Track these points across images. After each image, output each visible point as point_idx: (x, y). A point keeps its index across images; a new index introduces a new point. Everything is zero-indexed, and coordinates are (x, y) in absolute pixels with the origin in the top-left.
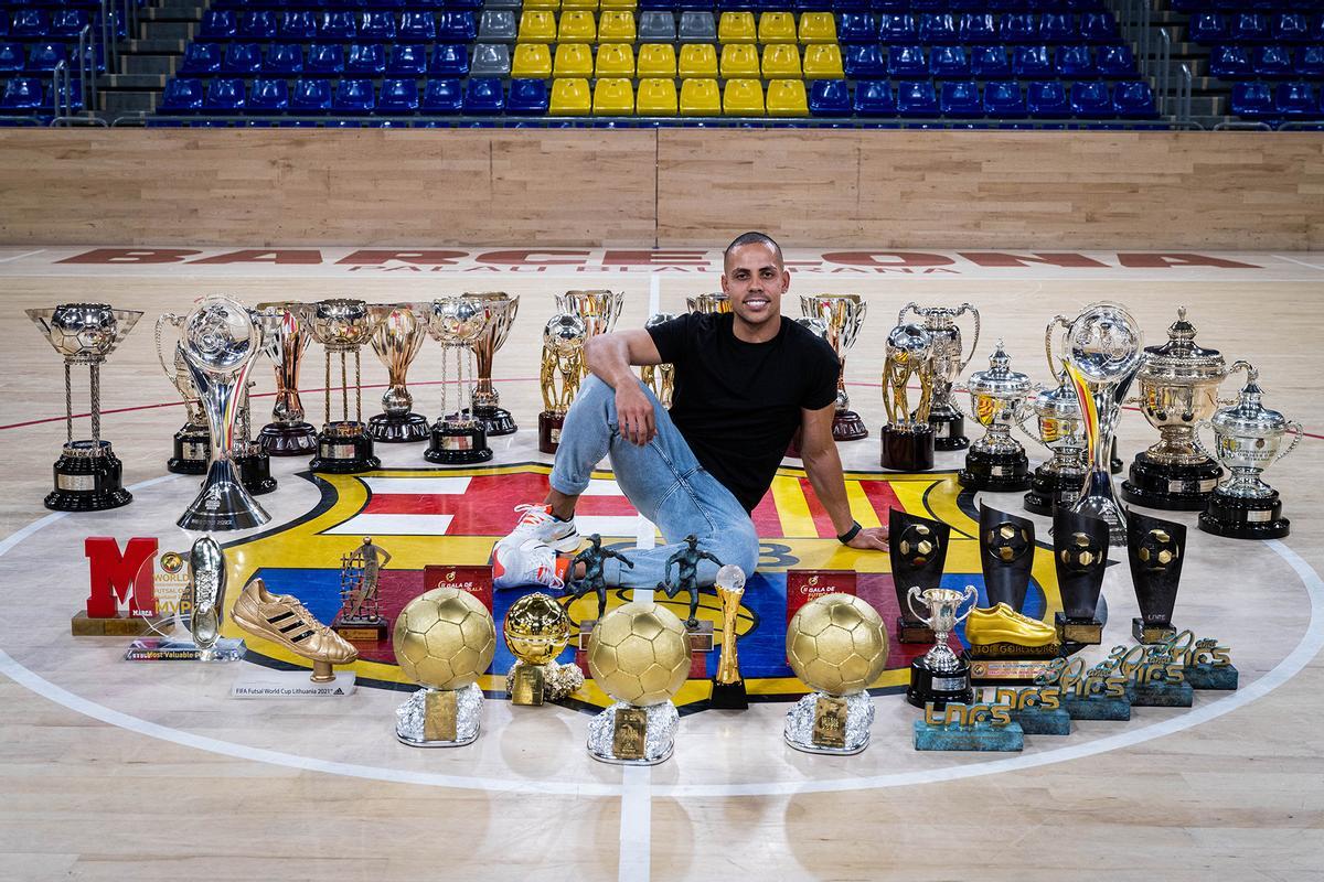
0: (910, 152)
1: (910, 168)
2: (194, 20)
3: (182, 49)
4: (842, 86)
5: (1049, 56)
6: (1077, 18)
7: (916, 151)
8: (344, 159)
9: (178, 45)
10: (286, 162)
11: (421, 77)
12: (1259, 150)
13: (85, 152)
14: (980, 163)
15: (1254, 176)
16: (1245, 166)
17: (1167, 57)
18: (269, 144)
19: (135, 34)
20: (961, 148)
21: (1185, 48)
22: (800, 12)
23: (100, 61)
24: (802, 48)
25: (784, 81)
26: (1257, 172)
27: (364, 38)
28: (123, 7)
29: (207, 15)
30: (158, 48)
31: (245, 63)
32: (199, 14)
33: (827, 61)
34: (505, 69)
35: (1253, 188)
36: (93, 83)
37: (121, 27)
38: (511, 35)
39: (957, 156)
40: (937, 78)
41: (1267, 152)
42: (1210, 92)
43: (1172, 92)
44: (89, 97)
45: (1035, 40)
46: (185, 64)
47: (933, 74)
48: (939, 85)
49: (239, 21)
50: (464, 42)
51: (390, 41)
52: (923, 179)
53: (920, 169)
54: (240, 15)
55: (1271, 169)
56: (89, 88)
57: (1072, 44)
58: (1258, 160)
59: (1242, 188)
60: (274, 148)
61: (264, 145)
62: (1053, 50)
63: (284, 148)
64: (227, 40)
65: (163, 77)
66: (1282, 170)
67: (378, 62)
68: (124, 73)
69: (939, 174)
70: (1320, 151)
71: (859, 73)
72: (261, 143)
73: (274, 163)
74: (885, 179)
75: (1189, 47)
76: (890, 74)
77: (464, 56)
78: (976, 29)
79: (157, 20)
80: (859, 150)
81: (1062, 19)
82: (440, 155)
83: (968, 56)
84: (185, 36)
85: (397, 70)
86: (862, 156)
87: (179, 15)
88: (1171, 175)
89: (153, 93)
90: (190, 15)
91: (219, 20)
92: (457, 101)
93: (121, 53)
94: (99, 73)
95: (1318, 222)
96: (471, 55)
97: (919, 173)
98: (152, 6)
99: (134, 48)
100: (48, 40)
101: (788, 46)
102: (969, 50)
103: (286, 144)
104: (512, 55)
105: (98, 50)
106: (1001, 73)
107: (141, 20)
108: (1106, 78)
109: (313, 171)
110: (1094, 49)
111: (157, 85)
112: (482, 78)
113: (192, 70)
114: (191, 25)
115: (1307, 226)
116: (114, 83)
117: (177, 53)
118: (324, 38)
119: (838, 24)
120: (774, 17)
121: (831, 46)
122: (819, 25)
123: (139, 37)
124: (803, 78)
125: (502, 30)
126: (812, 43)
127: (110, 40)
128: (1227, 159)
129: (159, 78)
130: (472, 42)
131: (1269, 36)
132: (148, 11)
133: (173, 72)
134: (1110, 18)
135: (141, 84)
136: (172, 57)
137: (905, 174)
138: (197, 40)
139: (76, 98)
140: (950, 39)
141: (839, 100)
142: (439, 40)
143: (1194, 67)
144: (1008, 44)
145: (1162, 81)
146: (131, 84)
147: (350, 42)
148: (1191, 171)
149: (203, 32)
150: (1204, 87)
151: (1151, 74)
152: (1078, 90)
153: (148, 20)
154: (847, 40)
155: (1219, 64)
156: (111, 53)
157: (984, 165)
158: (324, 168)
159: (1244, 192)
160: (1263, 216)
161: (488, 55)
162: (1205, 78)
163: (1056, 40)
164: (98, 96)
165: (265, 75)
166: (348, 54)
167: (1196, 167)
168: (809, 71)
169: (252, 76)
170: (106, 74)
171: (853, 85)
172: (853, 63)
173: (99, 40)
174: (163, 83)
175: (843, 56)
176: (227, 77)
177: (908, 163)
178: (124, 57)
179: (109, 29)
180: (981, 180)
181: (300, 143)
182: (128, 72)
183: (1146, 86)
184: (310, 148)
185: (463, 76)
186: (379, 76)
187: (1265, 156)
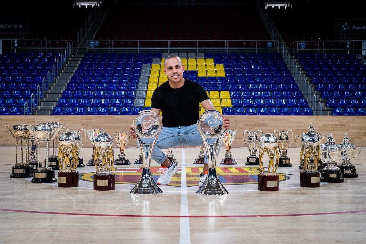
0: (249, 121)
1: (249, 125)
2: (61, 93)
3: (57, 100)
4: (232, 109)
5: (285, 102)
6: (292, 93)
7: (250, 121)
8: (102, 123)
9: (56, 99)
10: (86, 124)
11: (120, 107)
12: (338, 120)
13: (33, 122)
14: (267, 124)
15: (338, 127)
16: (335, 125)
17: (315, 102)
18: (82, 120)
19: (45, 97)
20: (262, 120)
21: (320, 100)
22: (220, 91)
23: (36, 103)
24: (221, 100)
25: (216, 108)
26: (338, 126)
27: (106, 98)
28: (42, 90)
29: (64, 92)
30: (51, 100)
31: (74, 103)
32: (62, 92)
33: (228, 103)
34: (143, 105)
35: (338, 130)
36: (34, 108)
37: (42, 95)
38: (144, 97)
39: (261, 122)
40: (256, 107)
41: (341, 121)
42: (327, 110)
43: (317, 110)
44: (33, 112)
45: (282, 98)
46: (58, 104)
47: (255, 106)
48: (257, 109)
49: (73, 94)
50: (133, 98)
51: (113, 98)
52: (253, 128)
53: (251, 126)
54: (73, 92)
55: (342, 125)
56: (33, 110)
57: (291, 99)
58: (338, 123)
59: (335, 130)
60: (83, 121)
61: (81, 120)
62: (286, 100)
63: (86, 120)
64: (69, 98)
65: (52, 107)
66: (344, 126)
67: (110, 103)
68: (42, 106)
69: (256, 127)
70: (354, 121)
71: (235, 106)
72: (80, 119)
73: (83, 124)
74: (243, 128)
75: (321, 100)
76: (244, 106)
77: (133, 102)
78: (266, 96)
79: (51, 93)
80: (236, 121)
81: (288, 93)
82: (127, 122)
83: (264, 102)
84: (58, 97)
85: (114, 105)
86: (237, 122)
87: (57, 92)
88: (317, 127)
89: (50, 111)
90: (60, 92)
91: (68, 93)
92: (130, 113)
93: (41, 101)
94: (36, 106)
95: (355, 139)
96: (134, 102)
97: (251, 127)
98: (49, 90)
99: (45, 100)
100: (22, 98)
101: (217, 99)
102: (264, 100)
103: (87, 120)
104: (145, 102)
105: (36, 100)
106: (273, 106)
107: (46, 93)
108: (300, 107)
109: (94, 126)
110: (297, 100)
111: (51, 109)
112: (137, 107)
113: (60, 105)
114: (60, 94)
115: (352, 140)
116: (39, 109)
117: (56, 101)
118: (95, 98)
119: (230, 94)
120: (213, 92)
121: (228, 99)
122: (225, 94)
123: (46, 97)
124: (221, 107)
125: (141, 104)
126: (223, 98)
127: (39, 98)
128: (330, 123)
129: (51, 107)
130: (134, 98)
131: (342, 97)
132: (48, 91)
133: (55, 106)
134: (301, 92)
135: (46, 109)
136: (55, 102)
137: (248, 127)
138: (61, 98)
139: (30, 112)
140: (260, 98)
141: (231, 112)
142: (125, 98)
143: (323, 105)
144: (274, 99)
145: (315, 108)
146: (44, 109)
147: (102, 98)
148: (321, 126)
149: (63, 96)
150: (326, 109)
151: (312, 106)
152: (293, 110)
153: (48, 93)
154: (232, 98)
155: (329, 104)
156: (39, 101)
157: (268, 124)
158: (97, 126)
159: (335, 131)
160: (341, 138)
161: (139, 102)
162: (326, 107)
163: (287, 98)
164: (35, 111)
165: (80, 106)
166: (101, 102)
167: (323, 125)
168: (223, 105)
169: (76, 107)
170: (37, 106)
171: (234, 109)
172: (234, 104)
173: (36, 98)
174: (52, 109)
175: (232, 102)
176: (70, 107)
177: (248, 124)
178: (42, 102)
179: (39, 95)
180: (268, 128)
181: (90, 119)
182: (43, 106)
183: (311, 108)
184: (93, 120)
185: (132, 107)
186: (110, 107)
187: (340, 122)
